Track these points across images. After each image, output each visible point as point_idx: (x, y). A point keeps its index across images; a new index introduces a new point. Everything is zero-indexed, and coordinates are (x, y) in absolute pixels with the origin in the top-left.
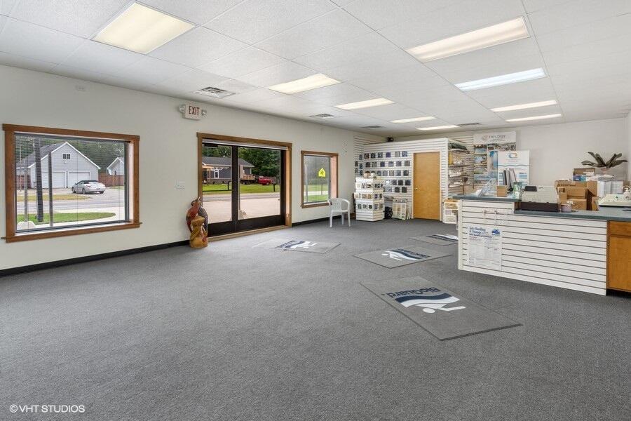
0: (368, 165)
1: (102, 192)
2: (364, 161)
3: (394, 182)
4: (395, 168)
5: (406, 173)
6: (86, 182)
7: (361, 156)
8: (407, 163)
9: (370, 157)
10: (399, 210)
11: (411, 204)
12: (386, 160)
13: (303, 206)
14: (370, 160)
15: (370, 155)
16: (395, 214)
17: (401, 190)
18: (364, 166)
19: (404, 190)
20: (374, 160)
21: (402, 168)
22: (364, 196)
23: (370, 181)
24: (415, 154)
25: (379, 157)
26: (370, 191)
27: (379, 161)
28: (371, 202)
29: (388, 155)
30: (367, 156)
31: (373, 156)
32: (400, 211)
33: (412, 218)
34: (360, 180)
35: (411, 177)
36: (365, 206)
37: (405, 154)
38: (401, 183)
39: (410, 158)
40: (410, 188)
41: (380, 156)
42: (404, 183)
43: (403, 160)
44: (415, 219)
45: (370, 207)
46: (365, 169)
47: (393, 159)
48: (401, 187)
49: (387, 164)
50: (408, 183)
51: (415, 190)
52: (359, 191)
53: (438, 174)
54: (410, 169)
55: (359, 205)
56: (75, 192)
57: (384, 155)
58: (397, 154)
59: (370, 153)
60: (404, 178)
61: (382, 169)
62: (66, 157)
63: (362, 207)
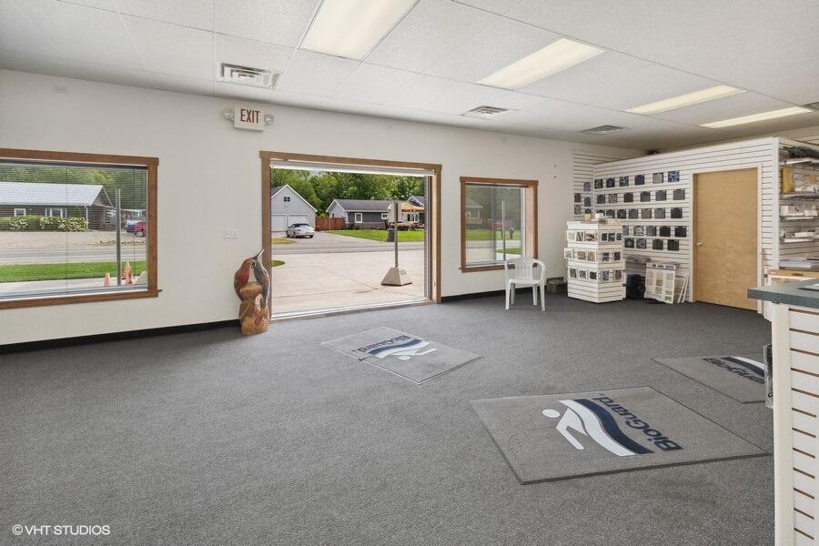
0: (601, 199)
1: (311, 237)
2: (594, 194)
3: (652, 230)
4: (653, 204)
5: (677, 213)
6: (297, 225)
7: (587, 186)
8: (679, 194)
9: (605, 185)
10: (659, 283)
11: (688, 274)
12: (637, 190)
13: (464, 269)
14: (605, 191)
15: (605, 181)
16: (651, 291)
17: (665, 246)
18: (594, 200)
19: (673, 246)
20: (612, 191)
21: (670, 204)
22: (582, 256)
23: (593, 228)
24: (696, 176)
25: (621, 184)
26: (593, 247)
27: (621, 191)
28: (594, 266)
29: (640, 180)
30: (599, 184)
31: (611, 183)
32: (661, 287)
33: (691, 300)
34: (575, 226)
35: (687, 221)
36: (583, 274)
37: (674, 176)
38: (665, 231)
39: (686, 183)
40: (686, 243)
41: (624, 182)
42: (673, 233)
43: (670, 188)
44: (698, 303)
45: (593, 276)
46: (595, 206)
47: (650, 187)
48: (665, 240)
49: (637, 197)
50: (681, 232)
51: (696, 247)
52: (574, 245)
53: (753, 216)
54: (687, 205)
55: (573, 272)
56: (288, 236)
57: (632, 181)
58: (658, 177)
59: (605, 178)
60: (673, 223)
61: (628, 207)
62: (287, 199)
63: (578, 274)
